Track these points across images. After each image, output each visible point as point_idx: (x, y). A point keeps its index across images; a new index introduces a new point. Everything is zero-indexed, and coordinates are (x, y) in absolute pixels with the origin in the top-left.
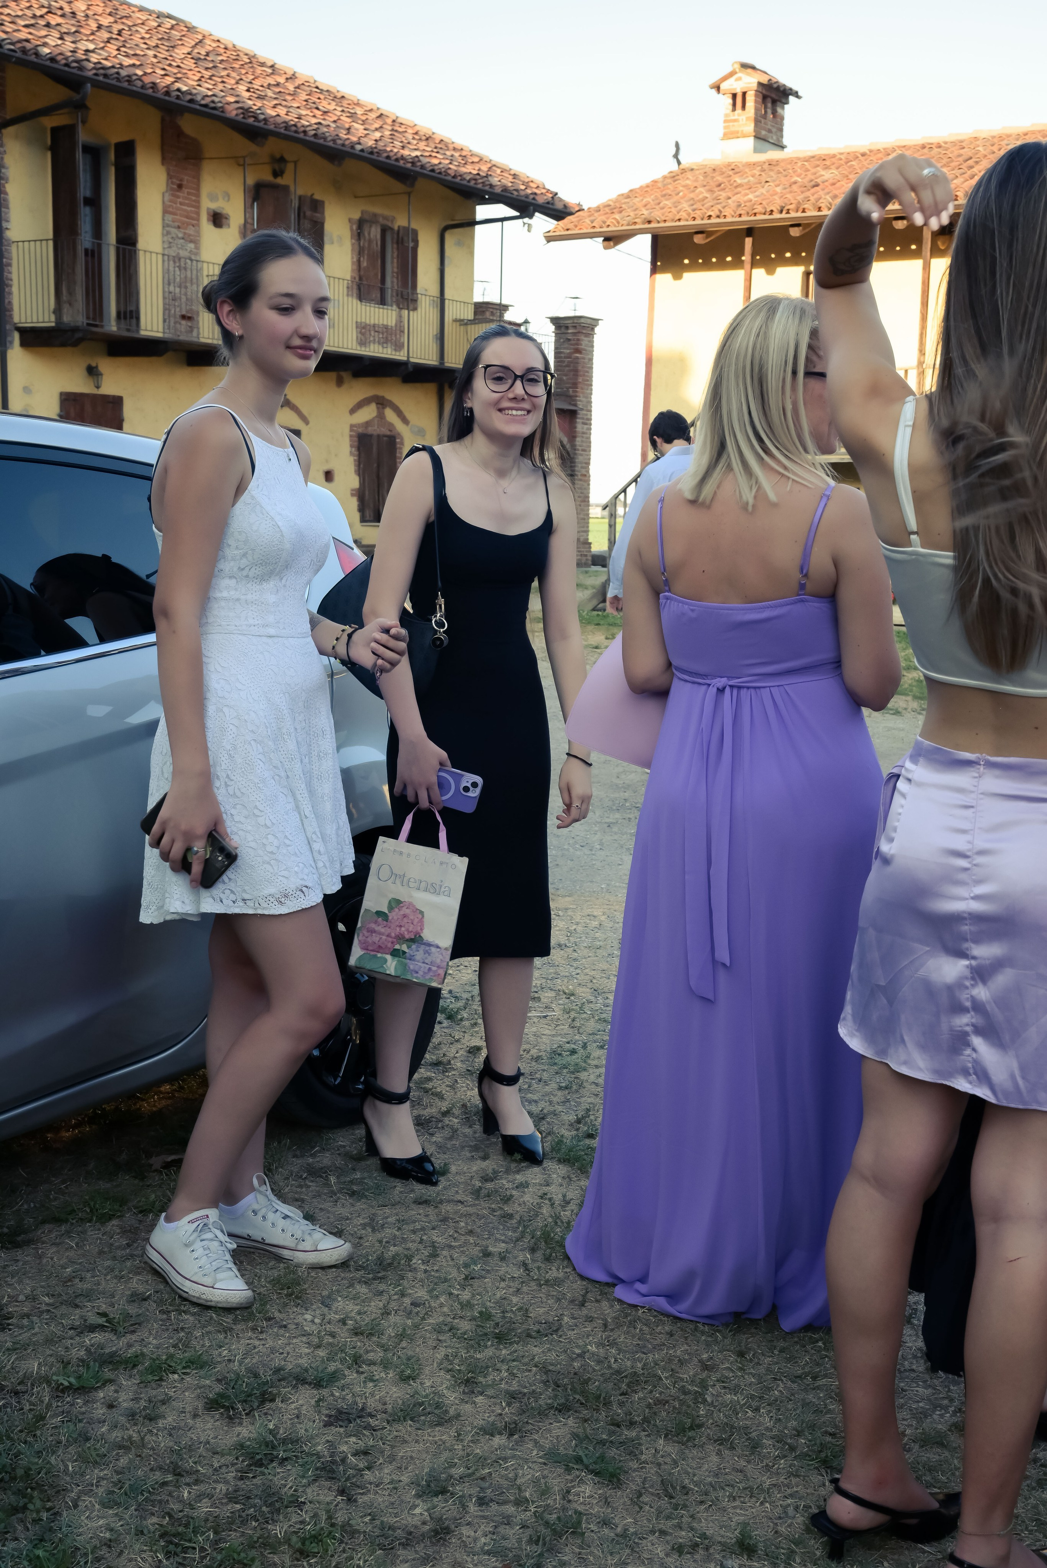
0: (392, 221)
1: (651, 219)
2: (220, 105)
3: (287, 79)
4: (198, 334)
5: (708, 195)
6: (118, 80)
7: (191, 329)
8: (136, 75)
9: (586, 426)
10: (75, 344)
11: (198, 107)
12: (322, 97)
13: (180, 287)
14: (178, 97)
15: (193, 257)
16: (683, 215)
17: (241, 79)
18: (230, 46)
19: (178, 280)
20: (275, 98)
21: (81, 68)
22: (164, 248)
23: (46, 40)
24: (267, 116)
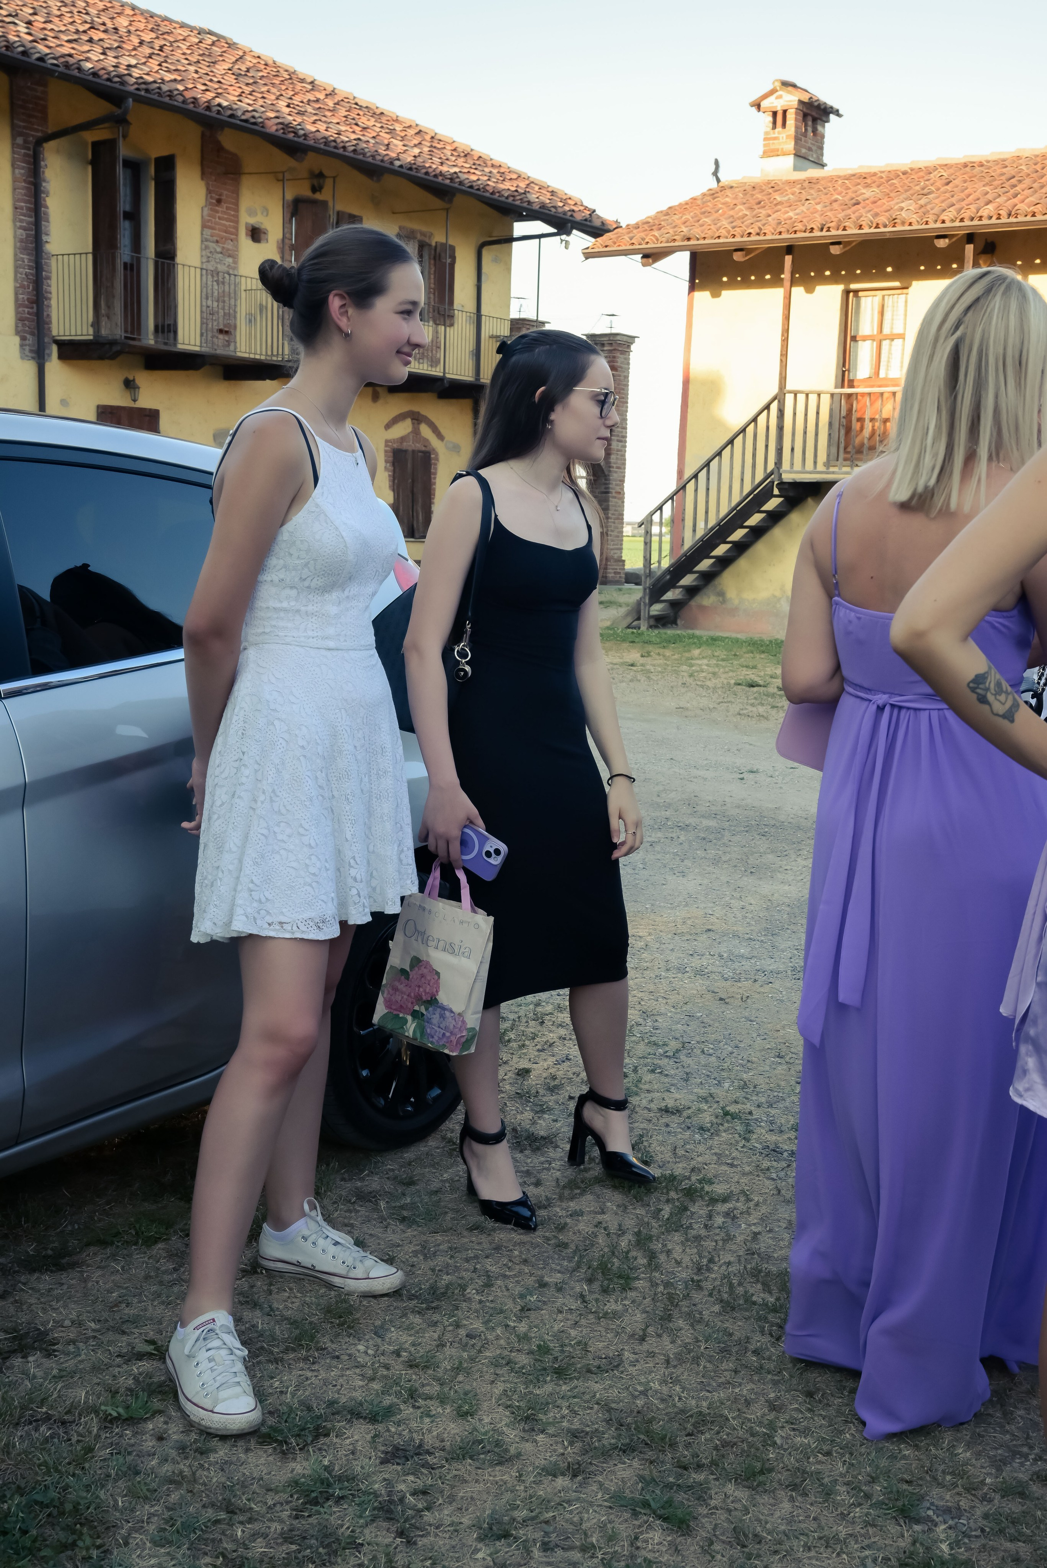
0: (430, 237)
1: (691, 236)
2: (260, 120)
3: (327, 95)
4: (236, 348)
5: (748, 213)
6: (160, 94)
7: (228, 343)
8: (178, 90)
9: (620, 444)
10: (113, 357)
11: (238, 122)
12: (361, 113)
13: (218, 301)
14: (219, 112)
15: (231, 272)
16: (723, 232)
17: (281, 95)
18: (270, 62)
19: (216, 294)
20: (315, 114)
21: (123, 83)
22: (202, 263)
23: (89, 55)
24: (307, 132)
